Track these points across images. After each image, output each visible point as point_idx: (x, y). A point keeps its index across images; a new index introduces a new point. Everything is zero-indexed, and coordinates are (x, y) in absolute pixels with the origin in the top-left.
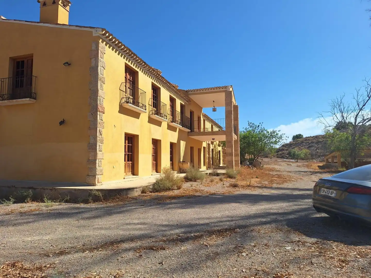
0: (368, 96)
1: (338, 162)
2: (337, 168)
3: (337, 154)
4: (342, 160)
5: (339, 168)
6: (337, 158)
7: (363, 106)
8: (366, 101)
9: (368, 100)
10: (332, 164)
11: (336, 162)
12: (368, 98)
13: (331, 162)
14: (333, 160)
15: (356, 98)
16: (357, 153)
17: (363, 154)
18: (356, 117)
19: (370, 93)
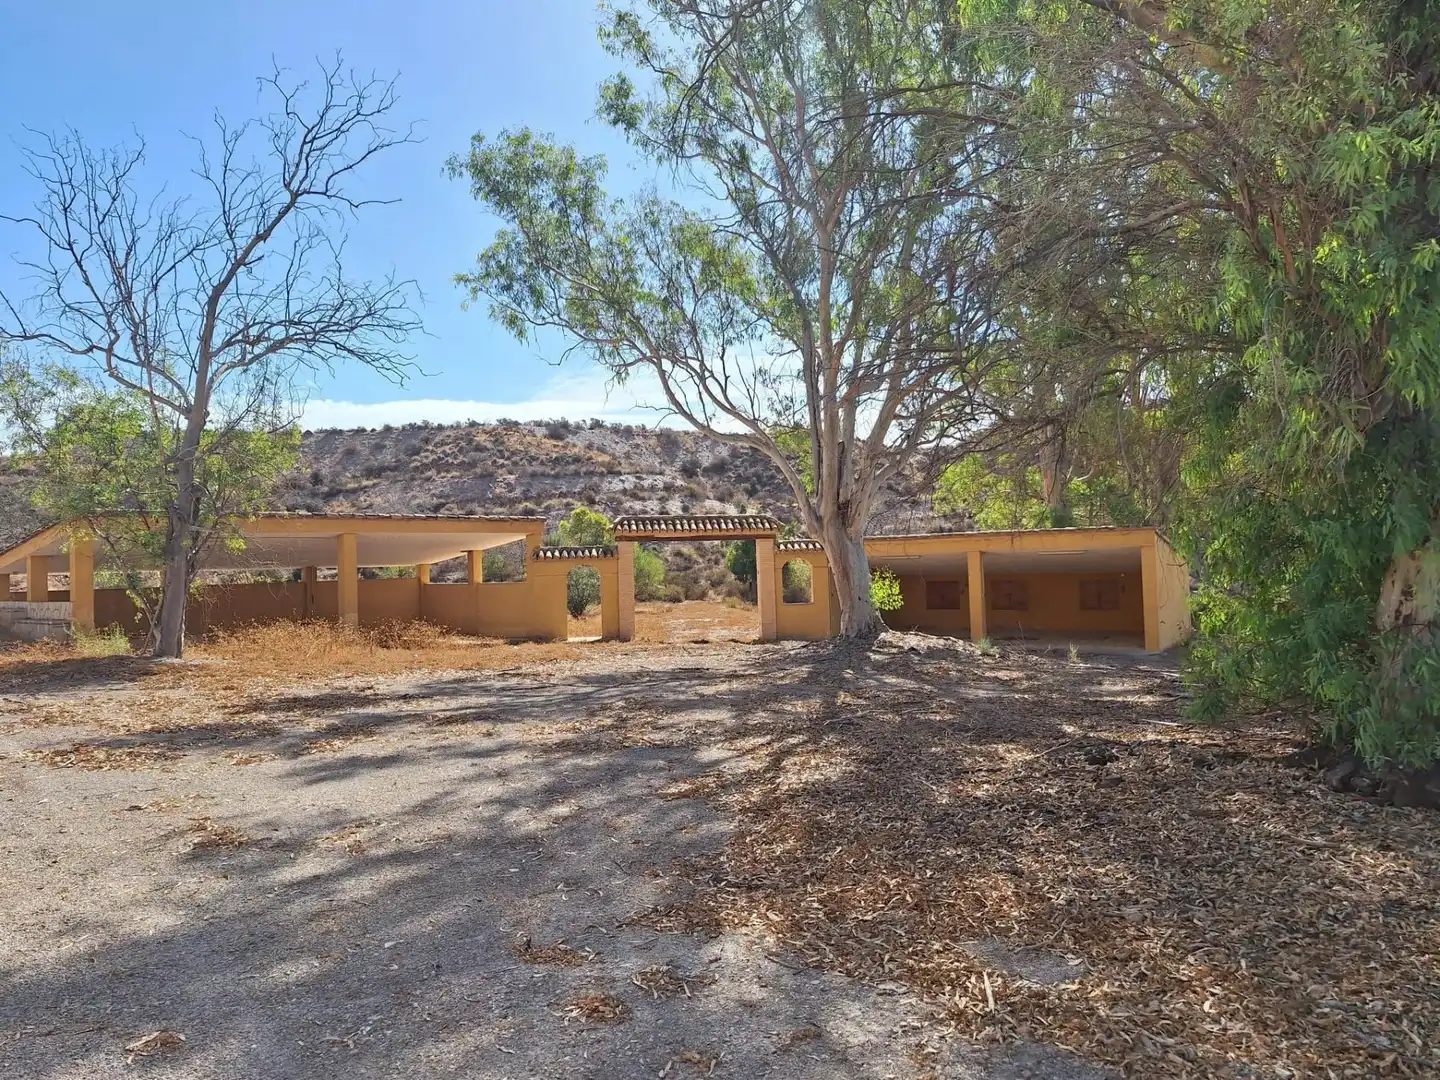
0: (287, 186)
1: (73, 596)
2: (67, 642)
3: (69, 540)
4: (107, 577)
5: (80, 636)
6: (68, 570)
7: (261, 237)
8: (274, 213)
9: (287, 209)
10: (34, 605)
11: (63, 596)
12: (286, 198)
13: (29, 597)
14: (38, 581)
15: (216, 174)
16: (205, 532)
17: (238, 544)
18: (213, 301)
19: (298, 165)
